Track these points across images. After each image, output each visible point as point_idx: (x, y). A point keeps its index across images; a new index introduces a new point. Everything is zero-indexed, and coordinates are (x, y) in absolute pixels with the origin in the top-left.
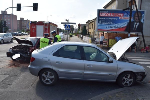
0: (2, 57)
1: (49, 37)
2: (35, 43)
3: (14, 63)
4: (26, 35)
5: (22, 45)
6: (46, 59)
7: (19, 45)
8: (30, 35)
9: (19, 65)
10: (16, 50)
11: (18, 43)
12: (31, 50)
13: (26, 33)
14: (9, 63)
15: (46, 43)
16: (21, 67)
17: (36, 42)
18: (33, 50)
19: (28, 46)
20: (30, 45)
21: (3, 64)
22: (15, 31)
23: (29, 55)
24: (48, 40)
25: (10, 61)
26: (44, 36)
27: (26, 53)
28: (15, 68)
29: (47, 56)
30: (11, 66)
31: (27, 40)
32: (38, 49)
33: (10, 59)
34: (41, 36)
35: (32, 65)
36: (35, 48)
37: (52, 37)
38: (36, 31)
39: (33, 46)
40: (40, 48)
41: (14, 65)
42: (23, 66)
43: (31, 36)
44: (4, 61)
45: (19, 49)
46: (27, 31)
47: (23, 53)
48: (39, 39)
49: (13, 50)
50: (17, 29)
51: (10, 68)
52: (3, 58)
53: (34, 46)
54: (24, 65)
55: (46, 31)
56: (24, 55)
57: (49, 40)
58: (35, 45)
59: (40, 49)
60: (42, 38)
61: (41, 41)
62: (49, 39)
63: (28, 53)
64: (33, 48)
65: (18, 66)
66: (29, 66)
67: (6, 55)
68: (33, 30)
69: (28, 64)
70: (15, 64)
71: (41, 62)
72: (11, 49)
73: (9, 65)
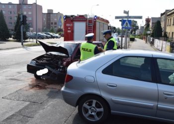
0: (19, 73)
1: (94, 42)
2: (71, 51)
3: (38, 82)
4: (57, 37)
5: (51, 54)
6: (91, 79)
7: (47, 54)
8: (62, 38)
9: (46, 87)
10: (41, 61)
11: (46, 50)
12: (65, 63)
13: (57, 35)
14: (30, 83)
15: (90, 51)
16: (49, 90)
17: (73, 50)
18: (68, 64)
19: (61, 56)
20: (64, 55)
21: (21, 84)
22: (39, 32)
23: (61, 72)
25: (31, 80)
26: (86, 40)
27: (58, 67)
28: (38, 91)
29: (93, 73)
30: (33, 87)
31: (60, 47)
32: (78, 62)
33: (32, 76)
34: (82, 40)
35: (67, 87)
37: (100, 41)
38: (73, 32)
39: (69, 57)
40: (80, 60)
41: (38, 86)
42: (53, 88)
43: (65, 40)
44: (22, 78)
45: (46, 60)
46: (59, 31)
47: (53, 68)
48: (79, 45)
49: (37, 62)
50: (43, 29)
51: (31, 90)
52: (21, 74)
53: (71, 57)
54: (54, 86)
55: (89, 31)
56: (53, 71)
57: (95, 46)
58: (71, 55)
59: (81, 62)
60: (84, 43)
61: (83, 49)
63: (60, 68)
64: (69, 59)
66: (63, 89)
67: (26, 70)
68: (69, 30)
69: (60, 86)
70: (40, 85)
71: (82, 83)
72: (33, 60)
73: (30, 85)
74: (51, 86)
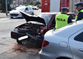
0: (4, 38)
1: (68, 13)
2: (48, 21)
3: (20, 47)
4: (35, 9)
5: (30, 23)
7: (27, 23)
8: (40, 10)
9: (26, 50)
10: (23, 29)
11: (26, 20)
12: (42, 31)
13: (36, 7)
14: (13, 47)
15: (64, 20)
16: (29, 53)
17: (49, 20)
18: (45, 31)
19: (39, 25)
20: (42, 24)
21: (6, 48)
23: (39, 38)
24: (66, 17)
25: (14, 44)
26: (60, 11)
27: (36, 34)
28: (20, 53)
29: (66, 40)
30: (15, 51)
31: (38, 17)
32: (53, 30)
33: (15, 41)
34: (57, 11)
36: (49, 27)
37: (72, 12)
38: (49, 4)
39: (45, 26)
40: (55, 29)
41: (20, 49)
42: (32, 52)
44: (7, 43)
45: (27, 28)
46: (37, 4)
47: (32, 35)
48: (54, 16)
49: (19, 30)
50: (24, 2)
51: (14, 53)
52: (6, 40)
53: (48, 26)
54: (33, 50)
55: (63, 3)
56: (33, 37)
58: (48, 24)
61: (57, 19)
62: (68, 15)
63: (38, 35)
64: (46, 28)
65: (25, 52)
66: (40, 52)
67: (10, 36)
68: (46, 3)
70: (21, 49)
72: (16, 28)
73: (13, 49)
74: (30, 50)
